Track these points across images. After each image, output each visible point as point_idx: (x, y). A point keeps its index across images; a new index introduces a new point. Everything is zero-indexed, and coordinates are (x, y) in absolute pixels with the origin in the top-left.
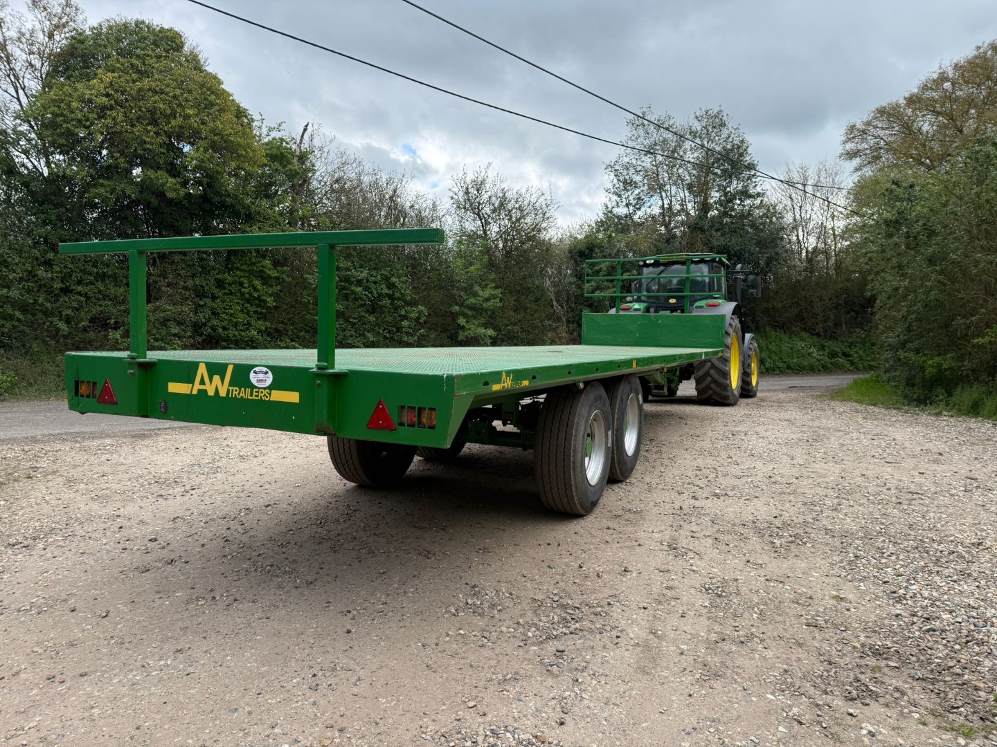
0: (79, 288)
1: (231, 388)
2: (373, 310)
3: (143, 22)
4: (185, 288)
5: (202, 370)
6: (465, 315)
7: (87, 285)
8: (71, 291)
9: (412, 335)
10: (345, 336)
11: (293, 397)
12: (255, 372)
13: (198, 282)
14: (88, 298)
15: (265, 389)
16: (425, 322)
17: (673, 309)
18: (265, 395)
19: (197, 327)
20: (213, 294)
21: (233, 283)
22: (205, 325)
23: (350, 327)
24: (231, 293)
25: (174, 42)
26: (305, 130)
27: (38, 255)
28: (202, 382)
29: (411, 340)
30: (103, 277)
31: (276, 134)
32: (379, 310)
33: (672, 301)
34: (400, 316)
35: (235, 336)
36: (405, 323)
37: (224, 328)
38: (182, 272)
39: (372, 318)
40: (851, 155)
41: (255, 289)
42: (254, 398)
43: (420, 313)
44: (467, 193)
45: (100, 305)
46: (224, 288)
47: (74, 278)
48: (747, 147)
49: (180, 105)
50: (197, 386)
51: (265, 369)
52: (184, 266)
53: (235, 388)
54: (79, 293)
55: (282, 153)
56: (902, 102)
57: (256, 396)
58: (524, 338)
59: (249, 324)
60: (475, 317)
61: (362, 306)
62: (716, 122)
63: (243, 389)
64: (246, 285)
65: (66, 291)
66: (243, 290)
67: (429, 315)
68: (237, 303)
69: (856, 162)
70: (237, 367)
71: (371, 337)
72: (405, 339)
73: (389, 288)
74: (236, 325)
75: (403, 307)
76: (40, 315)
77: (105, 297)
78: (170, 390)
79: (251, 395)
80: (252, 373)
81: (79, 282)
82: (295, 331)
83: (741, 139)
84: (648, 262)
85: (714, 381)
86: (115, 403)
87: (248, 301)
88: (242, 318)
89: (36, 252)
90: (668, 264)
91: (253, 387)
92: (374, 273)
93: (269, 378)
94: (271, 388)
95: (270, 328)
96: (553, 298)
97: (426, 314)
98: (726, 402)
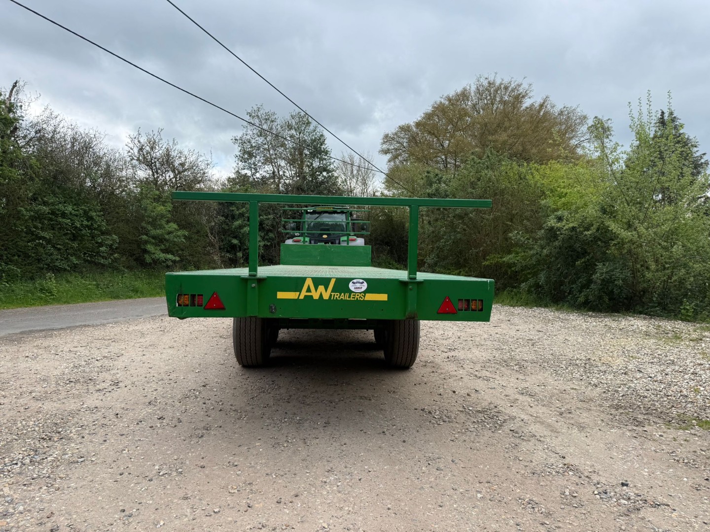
1: (333, 294)
2: (74, 238)
5: (309, 282)
6: (151, 243)
10: (52, 259)
11: (383, 297)
12: (353, 283)
15: (360, 293)
16: (118, 248)
17: (326, 242)
18: (360, 297)
26: (15, 86)
28: (309, 290)
32: (80, 238)
33: (325, 236)
34: (97, 243)
36: (103, 249)
39: (74, 245)
40: (386, 152)
42: (351, 299)
43: (113, 240)
44: (141, 149)
48: (325, 140)
50: (304, 293)
51: (361, 281)
53: (336, 294)
56: (412, 124)
57: (353, 298)
58: (190, 260)
60: (157, 245)
61: (65, 234)
62: (303, 121)
63: (343, 294)
67: (120, 242)
69: (389, 156)
70: (339, 280)
73: (88, 220)
75: (99, 236)
78: (278, 297)
79: (349, 297)
80: (351, 283)
83: (321, 134)
84: (309, 211)
86: (223, 309)
90: (320, 213)
91: (351, 292)
93: (365, 286)
94: (365, 292)
96: (208, 231)
97: (118, 241)
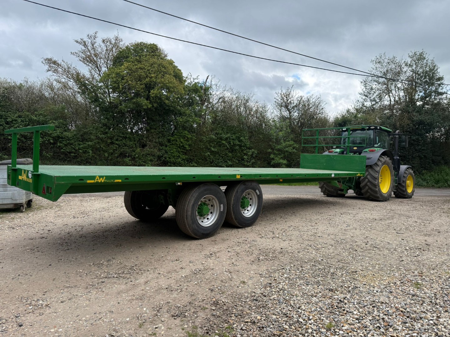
0: (117, 142)
2: (232, 151)
3: (143, 43)
4: (156, 142)
6: (274, 154)
7: (120, 141)
8: (114, 143)
9: (249, 162)
10: (218, 162)
13: (160, 140)
14: (119, 146)
16: (256, 156)
17: (355, 152)
19: (159, 157)
20: (166, 145)
21: (174, 140)
22: (162, 156)
23: (221, 158)
24: (173, 144)
25: (153, 49)
26: (207, 78)
27: (103, 130)
29: (248, 164)
30: (126, 138)
31: (196, 81)
32: (234, 151)
33: (355, 148)
34: (244, 154)
35: (173, 161)
36: (246, 157)
37: (169, 158)
38: (154, 136)
39: (230, 154)
41: (182, 143)
43: (253, 152)
44: (283, 99)
45: (124, 149)
46: (170, 142)
47: (115, 138)
49: (150, 73)
52: (155, 134)
54: (116, 144)
55: (197, 88)
59: (179, 156)
60: (279, 154)
61: (227, 149)
64: (178, 141)
65: (112, 143)
66: (177, 143)
67: (258, 153)
68: (175, 148)
71: (230, 163)
72: (246, 163)
73: (239, 141)
74: (174, 157)
75: (245, 150)
76: (102, 152)
77: (125, 145)
81: (117, 140)
82: (197, 159)
83: (434, 65)
85: (370, 188)
87: (179, 147)
88: (176, 154)
89: (102, 129)
90: (354, 130)
92: (233, 135)
95: (188, 158)
97: (256, 153)
98: (378, 199)
